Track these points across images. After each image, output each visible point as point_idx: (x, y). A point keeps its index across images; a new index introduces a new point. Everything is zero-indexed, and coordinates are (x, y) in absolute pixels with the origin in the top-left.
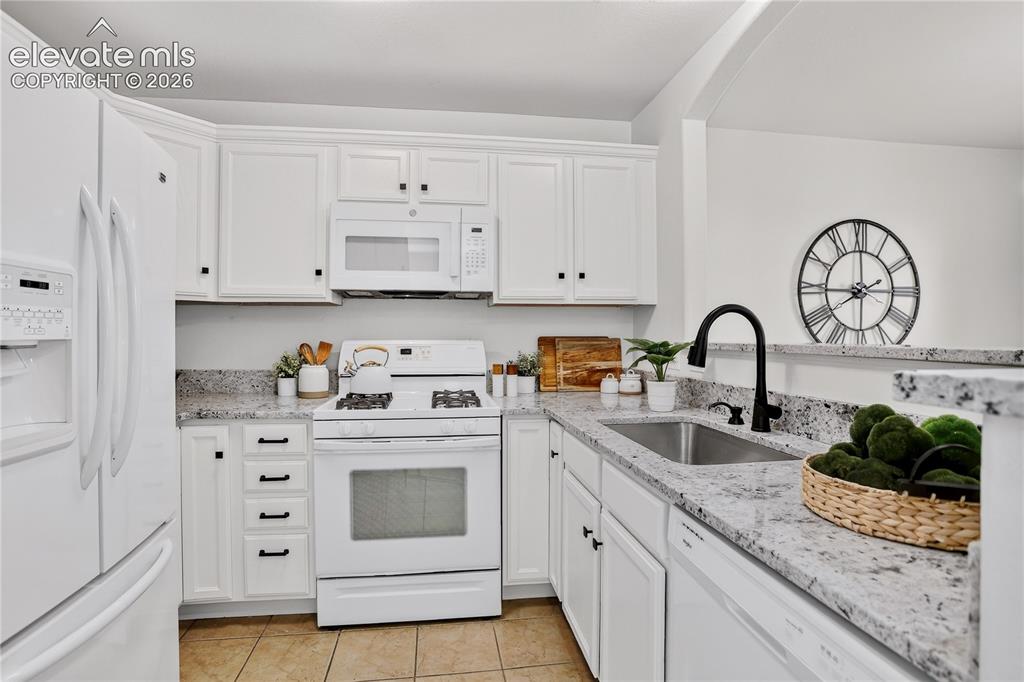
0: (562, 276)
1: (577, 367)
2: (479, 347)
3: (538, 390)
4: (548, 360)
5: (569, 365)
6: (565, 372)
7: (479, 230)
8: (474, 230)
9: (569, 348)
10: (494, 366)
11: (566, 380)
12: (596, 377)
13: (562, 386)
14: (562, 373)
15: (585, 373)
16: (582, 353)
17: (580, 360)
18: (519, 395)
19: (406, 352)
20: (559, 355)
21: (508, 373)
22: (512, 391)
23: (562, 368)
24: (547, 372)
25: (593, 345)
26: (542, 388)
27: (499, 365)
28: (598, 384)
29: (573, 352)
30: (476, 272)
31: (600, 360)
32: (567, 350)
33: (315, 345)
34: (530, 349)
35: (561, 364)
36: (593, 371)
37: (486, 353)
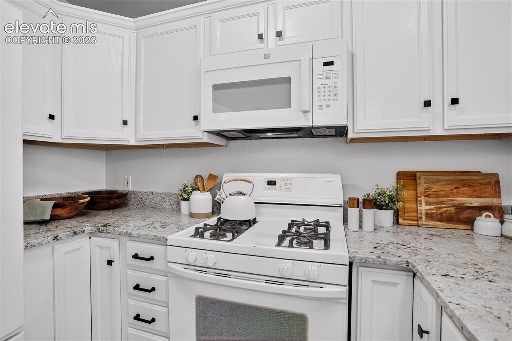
0: (428, 104)
1: (442, 203)
2: (336, 181)
3: (397, 223)
4: (407, 194)
5: (431, 200)
6: (429, 208)
7: (331, 64)
8: (326, 64)
9: (433, 183)
10: (350, 199)
11: (429, 216)
12: (466, 215)
13: (424, 221)
14: (424, 208)
15: (452, 210)
16: (449, 188)
17: (446, 196)
18: (376, 229)
19: (272, 183)
20: (421, 189)
21: (364, 208)
22: (368, 225)
23: (424, 204)
24: (407, 206)
25: (463, 180)
26: (401, 221)
27: (354, 199)
28: (470, 223)
29: (436, 188)
30: (328, 106)
31: (471, 196)
32: (430, 185)
33: (206, 176)
34: (389, 184)
35: (423, 199)
36: (461, 208)
37: (343, 185)
